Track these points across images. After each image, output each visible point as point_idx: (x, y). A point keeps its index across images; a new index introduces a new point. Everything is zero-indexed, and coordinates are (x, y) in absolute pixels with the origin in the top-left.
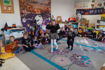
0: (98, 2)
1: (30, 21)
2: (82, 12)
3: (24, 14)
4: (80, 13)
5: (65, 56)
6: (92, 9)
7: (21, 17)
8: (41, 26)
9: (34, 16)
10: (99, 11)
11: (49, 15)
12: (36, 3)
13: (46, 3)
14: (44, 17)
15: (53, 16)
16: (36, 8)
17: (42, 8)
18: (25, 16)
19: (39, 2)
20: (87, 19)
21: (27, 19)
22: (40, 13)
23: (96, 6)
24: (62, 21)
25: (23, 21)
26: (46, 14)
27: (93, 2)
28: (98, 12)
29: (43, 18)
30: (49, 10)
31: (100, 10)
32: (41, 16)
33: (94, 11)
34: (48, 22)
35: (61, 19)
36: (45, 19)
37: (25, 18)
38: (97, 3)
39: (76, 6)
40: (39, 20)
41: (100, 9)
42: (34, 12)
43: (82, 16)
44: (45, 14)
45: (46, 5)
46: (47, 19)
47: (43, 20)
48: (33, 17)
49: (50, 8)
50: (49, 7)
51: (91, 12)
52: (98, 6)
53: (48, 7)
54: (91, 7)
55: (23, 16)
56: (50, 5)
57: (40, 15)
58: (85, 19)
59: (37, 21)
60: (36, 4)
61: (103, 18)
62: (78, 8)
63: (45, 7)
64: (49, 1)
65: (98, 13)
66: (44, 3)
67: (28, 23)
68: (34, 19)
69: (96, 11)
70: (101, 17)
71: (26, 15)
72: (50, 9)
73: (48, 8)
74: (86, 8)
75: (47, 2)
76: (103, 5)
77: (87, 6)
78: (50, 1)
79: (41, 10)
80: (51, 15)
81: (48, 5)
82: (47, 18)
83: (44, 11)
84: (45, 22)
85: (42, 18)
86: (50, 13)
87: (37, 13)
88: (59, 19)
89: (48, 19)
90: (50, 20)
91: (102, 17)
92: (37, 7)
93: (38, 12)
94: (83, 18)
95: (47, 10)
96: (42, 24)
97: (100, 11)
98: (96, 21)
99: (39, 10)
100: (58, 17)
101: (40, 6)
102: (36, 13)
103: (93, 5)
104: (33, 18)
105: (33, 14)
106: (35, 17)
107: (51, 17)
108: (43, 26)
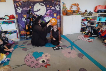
1: (27, 11)
3: (18, 2)
7: (15, 6)
9: (32, 4)
11: (57, 3)
14: (48, 6)
15: (64, 3)
18: (19, 4)
21: (23, 9)
25: (18, 11)
26: (51, 1)
32: (42, 4)
34: (55, 13)
35: (79, 9)
36: (49, 8)
37: (19, 8)
40: (40, 10)
44: (49, 1)
46: (53, 8)
47: (47, 10)
48: (31, 6)
55: (17, 5)
57: (41, 3)
59: (38, 11)
67: (25, 14)
68: (33, 8)
71: (21, 3)
80: (61, 2)
82: (53, 6)
84: (50, 12)
85: (44, 7)
88: (74, 8)
89: (55, 8)
90: (58, 9)
96: (46, 14)
100: (73, 5)
104: (30, 7)
106: (33, 6)
107: (60, 5)
108: (46, 17)
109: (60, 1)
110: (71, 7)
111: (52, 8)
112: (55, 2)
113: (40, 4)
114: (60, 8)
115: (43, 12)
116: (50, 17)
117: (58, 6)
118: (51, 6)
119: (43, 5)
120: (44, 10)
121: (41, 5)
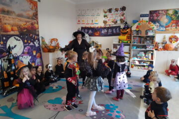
0: (112, 17)
2: (90, 31)
4: (87, 33)
5: (79, 110)
6: (105, 28)
8: (20, 58)
9: (4, 38)
10: (114, 32)
11: (36, 37)
12: (8, 13)
13: (28, 14)
14: (26, 41)
15: (42, 38)
16: (9, 24)
17: (22, 24)
19: (14, 12)
20: (99, 43)
22: (17, 33)
23: (110, 24)
24: (60, 46)
26: (29, 34)
27: (105, 16)
28: (112, 32)
29: (24, 43)
30: (35, 27)
31: (116, 30)
32: (19, 38)
33: (108, 31)
34: (34, 50)
35: (58, 44)
36: (27, 44)
38: (111, 19)
39: (79, 21)
40: (15, 46)
41: (116, 28)
42: (4, 32)
43: (90, 38)
44: (27, 35)
45: (29, 18)
46: (32, 44)
47: (25, 47)
48: (3, 41)
49: (38, 23)
50: (35, 23)
51: (103, 32)
52: (113, 23)
53: (33, 21)
54: (103, 25)
56: (37, 18)
57: (17, 37)
58: (96, 43)
59: (13, 49)
60: (8, 15)
61: (121, 42)
62: (84, 26)
63: (27, 22)
64: (34, 12)
65: (113, 34)
66: (25, 14)
68: (5, 44)
69: (110, 31)
70: (118, 40)
72: (36, 25)
73: (32, 24)
74: (96, 26)
75: (31, 13)
76: (119, 22)
77: (97, 22)
78: (37, 12)
79: (19, 27)
80: (40, 36)
81: (33, 19)
82: (31, 41)
83: (25, 28)
84: (29, 49)
85: (21, 42)
86: (37, 33)
87: (12, 33)
88: (54, 44)
89: (34, 43)
90: (37, 45)
91: (120, 40)
92: (12, 22)
93: (12, 30)
94: (93, 42)
95: (32, 28)
96: (23, 53)
97: (116, 32)
98: (112, 46)
99: (15, 28)
100: (52, 40)
101: (17, 20)
102: (9, 33)
103: (105, 22)
104: (2, 43)
105: (3, 36)
106: (6, 41)
107: (39, 40)
108: (24, 57)
109: (38, 35)
110: (51, 42)
111: (30, 43)
112: (33, 36)
113: (15, 38)
114: (39, 44)
115: (20, 49)
116: (28, 56)
117: (37, 41)
118: (29, 42)
119: (19, 40)
120: (21, 47)
121: (17, 40)
